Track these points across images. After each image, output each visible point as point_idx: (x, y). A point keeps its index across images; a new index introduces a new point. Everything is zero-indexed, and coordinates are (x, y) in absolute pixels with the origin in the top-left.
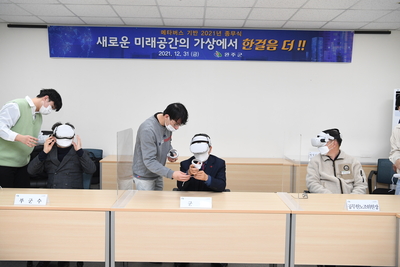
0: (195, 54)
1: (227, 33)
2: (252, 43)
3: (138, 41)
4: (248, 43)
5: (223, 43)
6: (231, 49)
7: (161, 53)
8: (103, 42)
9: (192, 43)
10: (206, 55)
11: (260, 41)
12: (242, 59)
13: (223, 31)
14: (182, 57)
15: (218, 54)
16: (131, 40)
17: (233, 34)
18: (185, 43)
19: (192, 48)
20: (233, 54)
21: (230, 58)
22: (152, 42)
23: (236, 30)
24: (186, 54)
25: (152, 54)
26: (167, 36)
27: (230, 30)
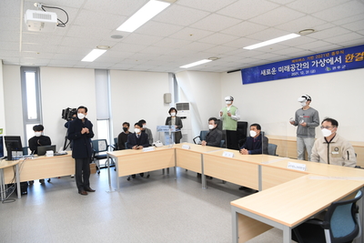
0: (313, 71)
1: (333, 54)
2: (353, 56)
3: (281, 69)
4: (349, 57)
5: (331, 61)
6: (336, 64)
7: (293, 74)
8: (264, 73)
9: (311, 64)
10: (320, 71)
11: (359, 54)
12: (346, 69)
13: (330, 52)
14: (305, 75)
15: (328, 69)
16: (277, 69)
17: (338, 53)
18: (306, 65)
19: (311, 68)
20: (339, 67)
21: (337, 70)
22: (287, 68)
23: (340, 50)
24: (307, 72)
25: (288, 75)
26: (295, 63)
27: (335, 51)
